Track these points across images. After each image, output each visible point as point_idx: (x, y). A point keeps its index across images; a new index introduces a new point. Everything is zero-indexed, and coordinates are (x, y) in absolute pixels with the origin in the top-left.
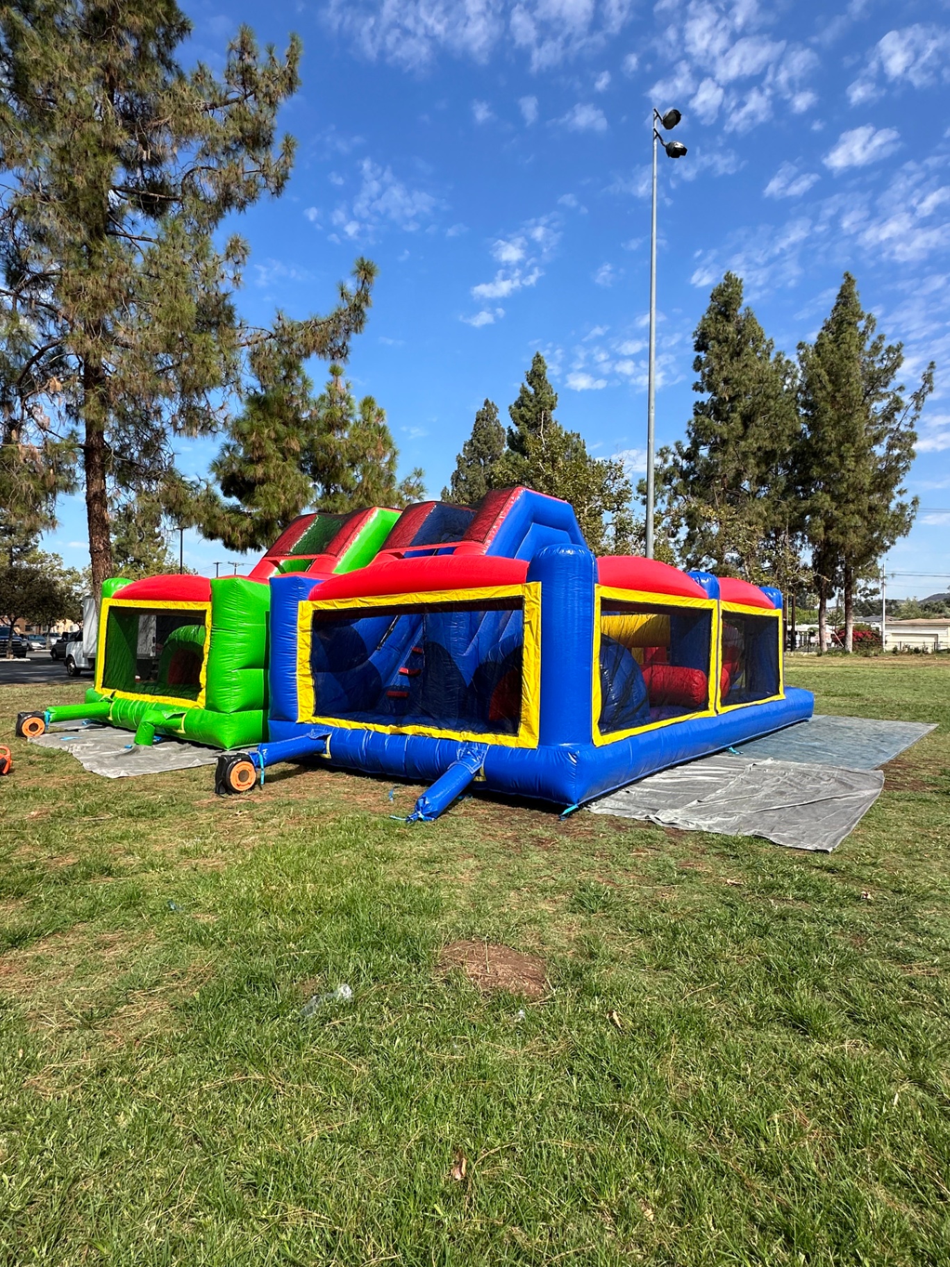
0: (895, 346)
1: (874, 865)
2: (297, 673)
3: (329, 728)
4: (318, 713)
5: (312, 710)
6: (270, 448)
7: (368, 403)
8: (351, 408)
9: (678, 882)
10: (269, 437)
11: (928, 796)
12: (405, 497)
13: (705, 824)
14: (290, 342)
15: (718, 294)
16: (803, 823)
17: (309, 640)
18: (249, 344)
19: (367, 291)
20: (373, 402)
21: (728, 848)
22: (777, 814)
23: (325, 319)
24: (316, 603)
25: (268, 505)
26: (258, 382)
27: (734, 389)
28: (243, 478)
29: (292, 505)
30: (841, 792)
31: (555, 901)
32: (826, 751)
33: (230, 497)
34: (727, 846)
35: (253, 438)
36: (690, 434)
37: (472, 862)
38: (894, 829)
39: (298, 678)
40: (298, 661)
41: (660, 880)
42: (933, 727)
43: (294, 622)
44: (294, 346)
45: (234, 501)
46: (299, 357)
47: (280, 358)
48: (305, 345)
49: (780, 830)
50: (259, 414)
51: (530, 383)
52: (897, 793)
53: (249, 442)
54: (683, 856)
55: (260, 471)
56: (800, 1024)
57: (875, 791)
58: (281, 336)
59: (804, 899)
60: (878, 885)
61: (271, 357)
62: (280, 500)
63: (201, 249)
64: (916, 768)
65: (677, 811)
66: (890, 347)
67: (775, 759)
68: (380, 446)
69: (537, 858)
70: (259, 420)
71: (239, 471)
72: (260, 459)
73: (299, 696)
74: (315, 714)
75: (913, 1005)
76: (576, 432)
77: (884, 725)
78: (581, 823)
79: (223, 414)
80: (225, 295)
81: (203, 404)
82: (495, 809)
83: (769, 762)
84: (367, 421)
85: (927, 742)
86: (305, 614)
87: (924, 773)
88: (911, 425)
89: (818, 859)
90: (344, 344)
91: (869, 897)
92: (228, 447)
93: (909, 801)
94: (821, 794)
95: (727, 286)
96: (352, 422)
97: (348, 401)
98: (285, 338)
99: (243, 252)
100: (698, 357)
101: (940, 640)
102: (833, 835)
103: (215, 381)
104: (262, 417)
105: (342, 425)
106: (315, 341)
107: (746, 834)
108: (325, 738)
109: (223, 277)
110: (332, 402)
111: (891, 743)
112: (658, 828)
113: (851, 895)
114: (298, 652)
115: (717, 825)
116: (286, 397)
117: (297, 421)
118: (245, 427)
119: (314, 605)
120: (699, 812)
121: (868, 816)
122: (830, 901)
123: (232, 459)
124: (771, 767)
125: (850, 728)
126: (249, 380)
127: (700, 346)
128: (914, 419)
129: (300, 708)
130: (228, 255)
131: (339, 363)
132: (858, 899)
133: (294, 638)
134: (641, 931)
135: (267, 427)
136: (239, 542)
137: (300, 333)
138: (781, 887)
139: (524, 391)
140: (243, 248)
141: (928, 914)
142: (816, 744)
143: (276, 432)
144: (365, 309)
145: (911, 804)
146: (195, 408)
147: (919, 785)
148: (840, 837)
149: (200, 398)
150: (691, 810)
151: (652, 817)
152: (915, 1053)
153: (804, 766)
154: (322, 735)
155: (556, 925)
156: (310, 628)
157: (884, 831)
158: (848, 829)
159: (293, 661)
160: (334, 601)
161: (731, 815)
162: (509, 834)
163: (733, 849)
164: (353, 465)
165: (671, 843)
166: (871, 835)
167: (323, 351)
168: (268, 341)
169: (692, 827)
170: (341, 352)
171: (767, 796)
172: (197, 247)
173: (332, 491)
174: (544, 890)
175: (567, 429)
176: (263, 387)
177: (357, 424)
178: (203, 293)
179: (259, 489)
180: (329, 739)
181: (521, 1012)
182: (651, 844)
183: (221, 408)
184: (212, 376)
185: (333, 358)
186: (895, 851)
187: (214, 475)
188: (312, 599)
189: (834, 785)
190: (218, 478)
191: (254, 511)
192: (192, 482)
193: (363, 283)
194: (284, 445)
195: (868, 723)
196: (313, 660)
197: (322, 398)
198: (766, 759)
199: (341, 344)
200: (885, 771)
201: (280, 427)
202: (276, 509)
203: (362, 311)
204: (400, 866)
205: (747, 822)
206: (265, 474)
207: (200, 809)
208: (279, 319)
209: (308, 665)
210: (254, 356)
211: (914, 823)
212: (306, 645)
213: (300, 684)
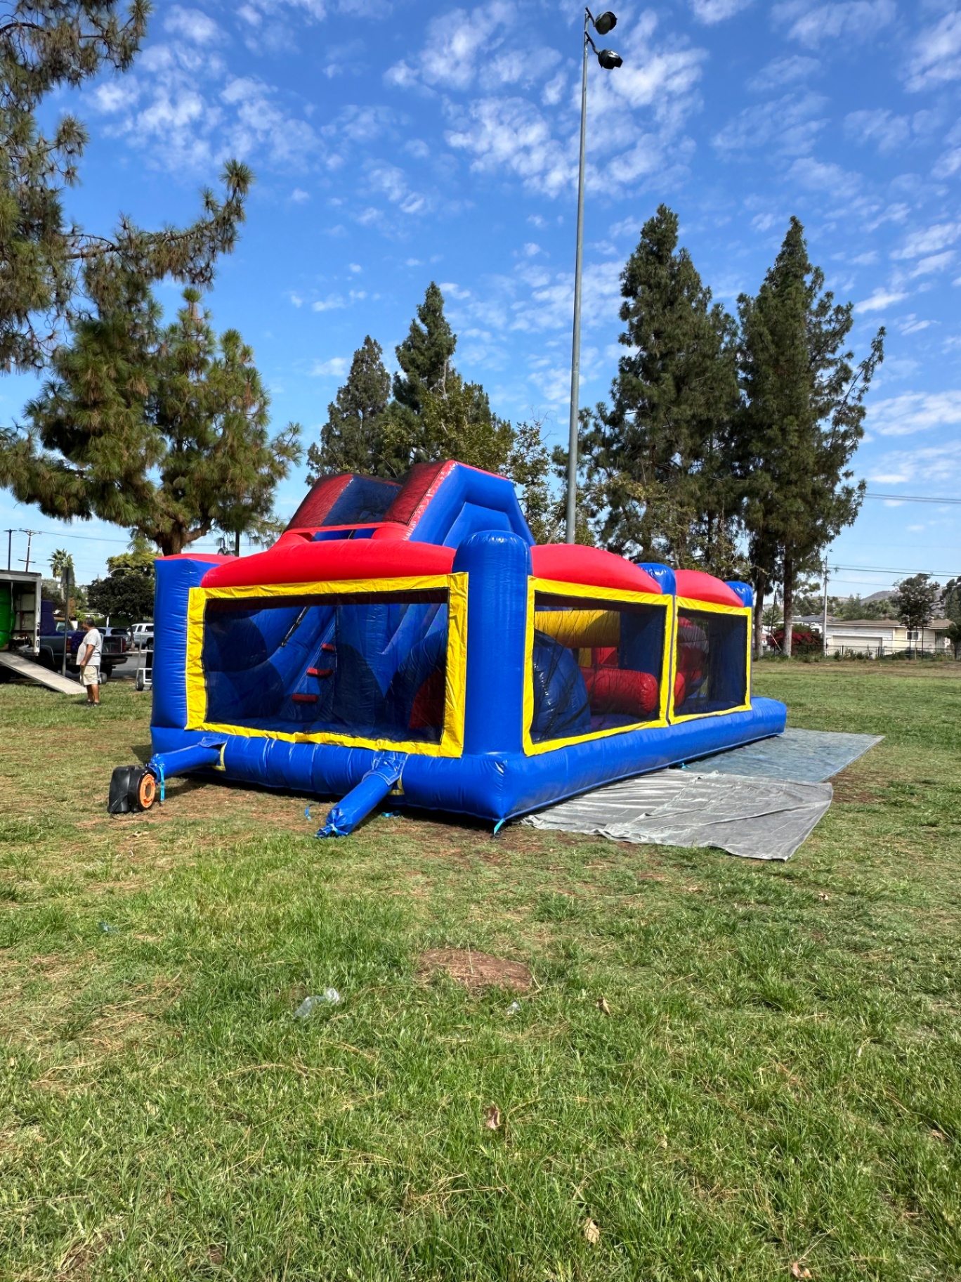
0: (845, 308)
1: (829, 871)
2: (187, 671)
3: (223, 736)
4: (210, 718)
5: (203, 715)
6: (110, 390)
7: (231, 339)
8: (210, 343)
9: (641, 891)
10: (108, 376)
11: (877, 807)
12: (277, 458)
13: (657, 837)
14: (137, 259)
15: (649, 230)
16: (756, 835)
17: (201, 634)
18: (83, 256)
19: (239, 202)
20: (238, 338)
21: (686, 860)
22: (729, 826)
23: (183, 233)
24: (209, 590)
25: (108, 462)
26: (95, 306)
27: (666, 344)
28: (72, 428)
29: (138, 464)
30: (791, 805)
31: (519, 912)
32: (772, 763)
33: (52, 448)
34: (683, 857)
35: (88, 376)
36: (614, 395)
37: (422, 879)
38: (846, 838)
39: (187, 677)
40: (188, 657)
41: (621, 890)
42: (879, 739)
43: (184, 613)
44: (143, 263)
45: (57, 455)
46: (149, 277)
47: (124, 277)
48: (158, 264)
49: (734, 841)
50: (96, 347)
51: (423, 320)
52: (846, 805)
53: (82, 381)
54: (641, 867)
55: (95, 419)
56: (772, 1002)
57: (824, 803)
58: (126, 249)
59: (766, 903)
60: (834, 888)
61: (113, 274)
62: (122, 456)
63: (22, 130)
64: (864, 781)
65: (626, 825)
66: (839, 307)
67: (721, 772)
68: (248, 394)
69: (490, 873)
70: (96, 354)
71: (68, 417)
72: (96, 404)
73: (188, 698)
74: (208, 720)
75: (870, 983)
76: (477, 383)
77: (829, 737)
78: (527, 838)
79: (53, 344)
80: (53, 192)
81: (24, 330)
82: (429, 826)
83: (714, 775)
84: (231, 360)
85: (873, 755)
86: (196, 603)
87: (872, 785)
88: (859, 399)
89: (775, 867)
90: (208, 266)
91: (826, 898)
92: (52, 387)
93: (858, 812)
94: (771, 807)
95: (660, 221)
96: (210, 359)
97: (207, 334)
98: (130, 253)
99: (79, 139)
100: (626, 303)
101: (884, 644)
102: (787, 844)
103: (42, 303)
104: (99, 350)
105: (200, 365)
106: (171, 260)
107: (701, 846)
108: (219, 747)
109: (52, 169)
110: (186, 335)
111: (838, 756)
112: (609, 842)
113: (809, 898)
114: (188, 648)
115: (670, 837)
116: (128, 326)
117: (142, 356)
118: (78, 362)
119: (208, 594)
120: (648, 825)
121: (820, 827)
122: (790, 904)
123: (58, 401)
124: (717, 781)
125: (795, 741)
126: (82, 303)
127: (627, 292)
128: (862, 391)
129: (188, 712)
130: (59, 143)
131: (200, 289)
132: (816, 901)
133: (184, 631)
134: (613, 934)
135: (107, 363)
136: (65, 508)
137: (152, 247)
138: (743, 891)
139: (415, 329)
140: (79, 134)
141: (880, 912)
142: (761, 756)
143: (118, 371)
144: (238, 225)
145: (861, 815)
146: (14, 336)
147: (866, 797)
148: (793, 847)
149: (20, 322)
150: (640, 824)
151: (601, 831)
152: (874, 1018)
153: (751, 779)
154: (215, 743)
155: (526, 933)
156: (202, 620)
157: (836, 841)
158: (801, 840)
159: (182, 658)
160: (231, 589)
161: (683, 828)
162: (453, 851)
163: (689, 859)
164: (211, 416)
165: (625, 855)
166: (824, 845)
167: (181, 272)
168: (108, 255)
169: (644, 840)
170: (203, 276)
171: (715, 809)
172: (17, 127)
173: (185, 447)
174: (504, 902)
175: (467, 379)
176: (101, 312)
177: (217, 364)
178: (24, 186)
179: (93, 442)
180: (223, 749)
181: (515, 1005)
182: (605, 857)
183: (50, 337)
184: (39, 296)
185: (193, 282)
186: (847, 858)
187: (31, 420)
188: (204, 586)
189: (783, 798)
190: (36, 425)
191: (88, 468)
192: (7, 430)
193: (235, 191)
194: (128, 387)
195: (813, 735)
196: (206, 657)
197: (173, 329)
198: (710, 772)
199: (203, 265)
200: (834, 784)
201: (122, 364)
202: (118, 469)
203: (231, 225)
204: (344, 883)
205: (700, 834)
206: (102, 423)
207: (86, 831)
208: (125, 227)
209: (200, 663)
210: (89, 273)
211: (865, 833)
212: (198, 639)
213: (188, 684)
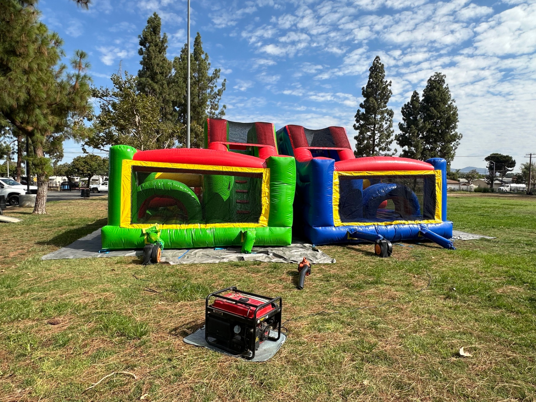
2: (333, 204)
4: (343, 221)
5: (339, 220)
15: (150, 21)
39: (333, 206)
40: (333, 198)
43: (332, 181)
73: (333, 215)
74: (340, 222)
86: (336, 177)
95: (154, 19)
100: (141, 49)
114: (333, 195)
127: (142, 43)
129: (334, 220)
133: (332, 188)
156: (338, 184)
188: (337, 171)
196: (340, 198)
209: (338, 201)
212: (337, 191)
213: (334, 209)
